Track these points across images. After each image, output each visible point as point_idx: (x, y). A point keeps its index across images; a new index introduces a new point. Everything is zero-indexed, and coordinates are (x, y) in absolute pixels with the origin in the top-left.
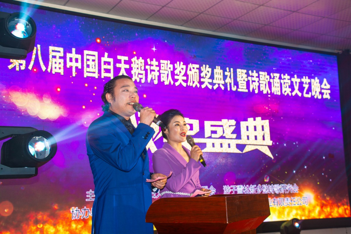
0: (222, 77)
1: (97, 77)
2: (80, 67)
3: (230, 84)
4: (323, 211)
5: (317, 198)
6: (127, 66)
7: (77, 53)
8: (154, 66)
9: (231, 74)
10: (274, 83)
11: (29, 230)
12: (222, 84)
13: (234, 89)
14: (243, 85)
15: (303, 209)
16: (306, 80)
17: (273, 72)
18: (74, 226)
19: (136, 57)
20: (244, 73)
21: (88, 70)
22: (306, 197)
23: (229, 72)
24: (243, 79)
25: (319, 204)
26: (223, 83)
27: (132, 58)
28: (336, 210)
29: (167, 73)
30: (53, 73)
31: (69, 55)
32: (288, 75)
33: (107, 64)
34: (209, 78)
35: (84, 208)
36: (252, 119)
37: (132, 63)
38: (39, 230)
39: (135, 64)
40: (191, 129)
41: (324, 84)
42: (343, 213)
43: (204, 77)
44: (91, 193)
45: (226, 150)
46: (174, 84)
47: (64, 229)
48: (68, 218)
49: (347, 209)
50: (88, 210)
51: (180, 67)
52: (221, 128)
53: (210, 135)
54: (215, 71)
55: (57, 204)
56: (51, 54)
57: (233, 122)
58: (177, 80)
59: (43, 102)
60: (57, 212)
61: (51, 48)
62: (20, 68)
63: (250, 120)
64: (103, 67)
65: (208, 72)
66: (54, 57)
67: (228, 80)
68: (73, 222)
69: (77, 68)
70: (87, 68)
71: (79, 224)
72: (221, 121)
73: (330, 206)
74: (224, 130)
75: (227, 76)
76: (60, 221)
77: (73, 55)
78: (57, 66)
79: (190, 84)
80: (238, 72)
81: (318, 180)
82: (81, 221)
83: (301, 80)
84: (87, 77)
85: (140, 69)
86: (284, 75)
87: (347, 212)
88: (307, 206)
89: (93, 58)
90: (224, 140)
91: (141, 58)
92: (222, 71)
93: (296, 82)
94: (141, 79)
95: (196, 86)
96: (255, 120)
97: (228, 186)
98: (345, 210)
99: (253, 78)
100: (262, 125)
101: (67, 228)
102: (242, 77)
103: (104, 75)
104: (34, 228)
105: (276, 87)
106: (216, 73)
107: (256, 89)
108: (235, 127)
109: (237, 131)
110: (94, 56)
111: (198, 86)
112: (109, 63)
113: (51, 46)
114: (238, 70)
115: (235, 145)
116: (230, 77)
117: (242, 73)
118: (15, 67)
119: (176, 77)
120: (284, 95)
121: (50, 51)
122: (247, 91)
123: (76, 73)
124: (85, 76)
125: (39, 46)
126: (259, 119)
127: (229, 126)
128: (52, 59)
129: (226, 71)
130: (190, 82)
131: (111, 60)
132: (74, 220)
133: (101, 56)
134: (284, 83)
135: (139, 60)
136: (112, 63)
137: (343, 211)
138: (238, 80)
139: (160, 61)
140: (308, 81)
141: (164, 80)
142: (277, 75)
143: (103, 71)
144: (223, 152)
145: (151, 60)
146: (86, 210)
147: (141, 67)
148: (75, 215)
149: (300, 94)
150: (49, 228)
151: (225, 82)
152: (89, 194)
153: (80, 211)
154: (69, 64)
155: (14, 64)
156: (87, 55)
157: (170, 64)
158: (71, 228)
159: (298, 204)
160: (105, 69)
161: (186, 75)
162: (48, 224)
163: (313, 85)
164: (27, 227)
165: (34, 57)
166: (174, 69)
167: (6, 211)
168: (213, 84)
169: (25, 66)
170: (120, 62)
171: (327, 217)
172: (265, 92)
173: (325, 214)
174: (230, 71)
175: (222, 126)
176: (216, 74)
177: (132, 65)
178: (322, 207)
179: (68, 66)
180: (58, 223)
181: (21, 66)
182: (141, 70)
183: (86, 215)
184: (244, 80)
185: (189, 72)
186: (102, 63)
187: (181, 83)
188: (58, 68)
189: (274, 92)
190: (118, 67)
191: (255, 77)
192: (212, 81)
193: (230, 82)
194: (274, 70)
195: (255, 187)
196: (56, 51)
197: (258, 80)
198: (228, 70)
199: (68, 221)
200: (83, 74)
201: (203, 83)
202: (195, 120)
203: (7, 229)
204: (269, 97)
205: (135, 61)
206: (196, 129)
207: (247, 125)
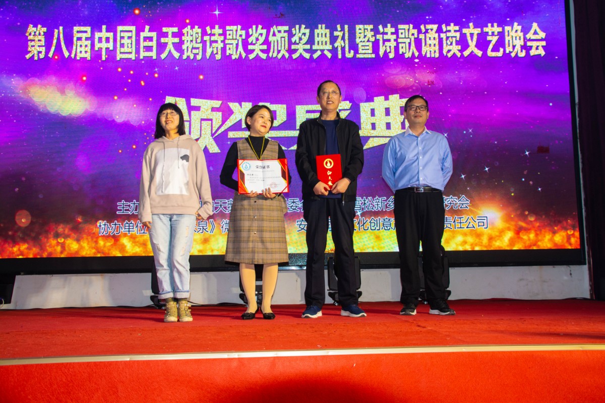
0: (328, 39)
1: (134, 58)
2: (111, 48)
3: (343, 49)
4: (519, 238)
5: (508, 219)
6: (177, 40)
7: (108, 31)
8: (217, 36)
9: (344, 34)
10: (428, 39)
11: (48, 244)
12: (329, 50)
13: (350, 55)
14: (363, 48)
15: (479, 235)
16: (493, 29)
17: (426, 23)
18: (101, 243)
19: (189, 27)
20: (369, 30)
21: (123, 50)
22: (487, 217)
23: (340, 31)
24: (366, 39)
25: (512, 227)
26: (330, 47)
27: (184, 28)
28: (548, 237)
29: (237, 43)
30: (78, 58)
31: (98, 35)
32: (455, 25)
34: (306, 44)
35: (114, 222)
36: (383, 98)
37: (183, 35)
38: (60, 244)
39: (187, 36)
41: (532, 31)
42: (563, 241)
43: (297, 42)
44: (123, 204)
46: (247, 57)
47: (89, 246)
48: (94, 233)
49: (573, 235)
50: (120, 225)
51: (257, 33)
54: (316, 31)
55: (81, 217)
56: (76, 35)
57: (346, 104)
58: (252, 51)
59: (66, 95)
60: (80, 226)
61: (76, 29)
62: (39, 56)
63: (379, 99)
64: (143, 44)
65: (304, 34)
66: (79, 39)
67: (339, 44)
68: (100, 238)
69: (107, 49)
70: (121, 49)
71: (108, 242)
73: (536, 231)
75: (337, 37)
76: (85, 236)
77: (104, 34)
78: (83, 49)
79: (273, 54)
80: (358, 31)
81: (512, 190)
82: (111, 238)
83: (482, 30)
84: (120, 59)
85: (194, 41)
86: (448, 25)
87: (573, 240)
88: (487, 231)
89: (129, 34)
91: (196, 27)
92: (328, 31)
93: (472, 35)
94: (195, 55)
95: (283, 56)
96: (387, 99)
98: (569, 237)
99: (384, 36)
101: (93, 245)
102: (365, 36)
103: (143, 54)
104: (54, 242)
105: (430, 45)
106: (318, 34)
107: (390, 52)
108: (349, 112)
110: (131, 31)
111: (287, 55)
112: (151, 39)
113: (75, 26)
114: (358, 27)
116: (343, 38)
117: (366, 30)
118: (33, 56)
119: (250, 47)
120: (447, 56)
121: (75, 32)
122: (373, 56)
123: (107, 56)
124: (118, 59)
125: (61, 28)
126: (394, 97)
128: (77, 42)
129: (337, 30)
130: (274, 52)
131: (154, 35)
132: (102, 236)
133: (140, 30)
134: (447, 38)
135: (193, 29)
136: (155, 39)
137: (563, 239)
138: (358, 41)
139: (225, 28)
140: (497, 29)
141: (231, 53)
142: (435, 27)
143: (142, 49)
145: (213, 28)
147: (196, 39)
148: (103, 231)
149: (479, 53)
150: (72, 243)
152: (121, 206)
153: (109, 226)
154: (97, 46)
155: (32, 53)
156: (121, 31)
157: (242, 29)
158: (98, 245)
159: (467, 227)
160: (144, 47)
161: (267, 42)
162: (70, 238)
163: (508, 36)
164: (46, 240)
165: (55, 41)
166: (248, 36)
167: (23, 221)
168: (311, 51)
169: (44, 53)
170: (165, 35)
171: (527, 248)
172: (408, 55)
173: (525, 243)
174: (343, 29)
176: (318, 36)
177: (183, 37)
178: (518, 232)
179: (96, 49)
180: (83, 238)
181: (40, 54)
182: (196, 42)
183: (117, 231)
184: (368, 41)
185: (271, 38)
186: (142, 40)
187: (258, 54)
188: (83, 52)
189: (426, 53)
190: (164, 43)
191: (389, 33)
192: (311, 47)
193: (343, 45)
194: (428, 19)
195: (383, 201)
196: (81, 32)
197: (395, 38)
198: (339, 29)
199: (95, 237)
200: (116, 57)
201: (295, 51)
202: (280, 106)
203: (24, 240)
204: (417, 63)
205: (188, 32)
206: (282, 118)
207: (373, 108)
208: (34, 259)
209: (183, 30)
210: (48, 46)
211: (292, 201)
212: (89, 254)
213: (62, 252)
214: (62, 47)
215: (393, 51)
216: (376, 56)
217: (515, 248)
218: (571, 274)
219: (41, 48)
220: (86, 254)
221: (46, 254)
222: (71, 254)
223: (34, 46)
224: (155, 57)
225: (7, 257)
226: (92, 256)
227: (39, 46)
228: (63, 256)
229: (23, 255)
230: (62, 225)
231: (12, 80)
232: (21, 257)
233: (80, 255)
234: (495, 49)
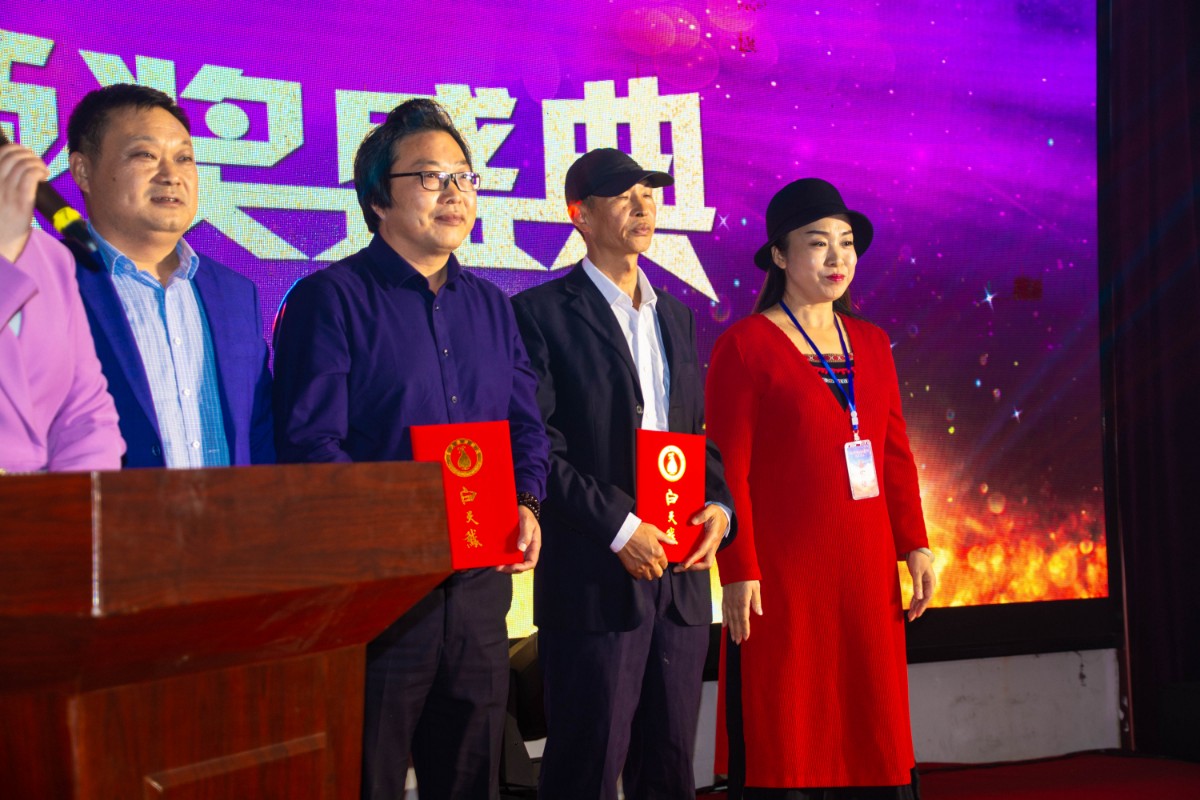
4: (966, 568)
5: (939, 508)
25: (950, 536)
28: (1035, 563)
36: (609, 85)
40: (258, 130)
42: (1068, 578)
49: (1093, 556)
57: (499, 102)
63: (599, 90)
72: (433, 92)
73: (1006, 546)
81: (950, 415)
87: (1092, 572)
96: (622, 91)
98: (1082, 563)
100: (665, 119)
108: (508, 128)
109: (522, 153)
115: (510, 228)
126: (644, 87)
127: (477, 120)
137: (1068, 571)
171: (986, 602)
173: (979, 585)
178: (962, 552)
202: (279, 84)
206: (287, 133)
207: (580, 121)
217: (957, 603)
218: (1082, 676)
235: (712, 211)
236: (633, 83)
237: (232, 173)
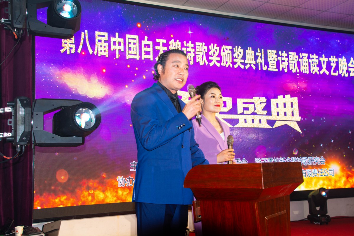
0: (253, 57)
1: (138, 59)
2: (122, 50)
3: (261, 64)
4: (348, 181)
5: (343, 170)
6: (165, 49)
7: (120, 37)
8: (190, 48)
9: (261, 55)
10: (303, 62)
11: (82, 195)
12: (254, 64)
13: (265, 68)
14: (273, 64)
15: (330, 180)
16: (333, 59)
17: (303, 52)
18: (120, 192)
19: (173, 40)
20: (274, 54)
21: (130, 52)
22: (333, 169)
23: (260, 53)
24: (273, 59)
25: (345, 175)
26: (254, 62)
27: (170, 41)
29: (202, 54)
30: (99, 55)
31: (113, 39)
32: (316, 55)
33: (147, 47)
34: (241, 59)
35: (128, 177)
36: (282, 96)
37: (170, 45)
38: (91, 195)
39: (172, 46)
40: (225, 106)
41: (351, 62)
43: (237, 57)
45: (257, 125)
46: (209, 64)
47: (111, 195)
48: (115, 186)
50: (132, 179)
51: (214, 48)
52: (253, 105)
53: (242, 112)
54: (247, 51)
55: (105, 173)
56: (97, 38)
57: (264, 99)
58: (211, 61)
59: (91, 82)
60: (105, 180)
61: (97, 33)
62: (70, 52)
63: (280, 97)
64: (144, 49)
65: (240, 52)
66: (100, 41)
67: (259, 60)
68: (119, 189)
69: (120, 50)
70: (129, 51)
71: (125, 191)
72: (253, 98)
74: (256, 106)
75: (258, 56)
76: (108, 188)
77: (117, 39)
78: (103, 49)
79: (223, 64)
80: (269, 54)
81: (344, 153)
82: (127, 189)
83: (328, 59)
84: (129, 58)
86: (313, 55)
88: (333, 177)
89: (134, 41)
90: (255, 116)
91: (178, 41)
92: (253, 52)
93: (324, 62)
95: (229, 66)
96: (284, 97)
97: (259, 158)
99: (282, 58)
100: (292, 102)
101: (115, 194)
102: (272, 57)
103: (144, 57)
104: (86, 193)
105: (304, 66)
106: (248, 53)
107: (285, 68)
108: (265, 104)
109: (268, 108)
110: (135, 39)
111: (231, 66)
112: (149, 46)
113: (97, 31)
114: (269, 51)
115: (266, 121)
116: (261, 57)
117: (273, 53)
118: (66, 51)
119: (210, 58)
120: (312, 73)
121: (96, 36)
122: (277, 70)
123: (119, 56)
124: (127, 58)
125: (86, 31)
126: (288, 96)
127: (259, 103)
128: (98, 43)
129: (258, 52)
130: (224, 62)
131: (151, 43)
132: (120, 187)
133: (141, 39)
134: (313, 62)
135: (176, 42)
136: (151, 46)
138: (269, 60)
139: (195, 44)
140: (335, 60)
141: (199, 61)
142: (306, 55)
143: (143, 53)
144: (254, 127)
145: (187, 42)
146: (130, 179)
148: (121, 184)
149: (327, 73)
150: (99, 193)
151: (256, 62)
152: (133, 165)
153: (125, 180)
154: (113, 47)
155: (65, 48)
156: (129, 38)
157: (205, 45)
158: (118, 194)
159: (325, 175)
160: (145, 51)
161: (219, 56)
162: (98, 190)
163: (340, 64)
164: (80, 192)
165: (82, 41)
166: (209, 50)
167: (62, 178)
168: (244, 64)
169: (75, 50)
170: (158, 44)
171: (352, 187)
172: (294, 71)
173: (351, 184)
174: (261, 52)
175: (253, 103)
176: (248, 55)
177: (169, 47)
178: (347, 178)
179: (112, 49)
180: (107, 189)
181: (71, 50)
183: (131, 183)
184: (274, 60)
185: (222, 53)
186: (143, 46)
187: (215, 63)
188: (103, 51)
189: (303, 71)
190: (157, 50)
191: (285, 57)
192: (244, 61)
193: (261, 62)
194: (303, 50)
195: (284, 160)
196: (101, 36)
197: (288, 60)
198: (259, 51)
199: (115, 188)
200: (126, 56)
201: (236, 63)
202: (228, 98)
203: (64, 193)
204: (298, 76)
205: (172, 44)
206: (230, 106)
207: (277, 102)
208: (72, 207)
209: (169, 42)
210: (77, 44)
211: (237, 160)
212: (112, 201)
213: (92, 201)
214: (88, 46)
215: (286, 67)
216: (278, 70)
217: (347, 187)
219: (72, 45)
220: (110, 201)
221: (81, 202)
222: (99, 202)
223: (66, 43)
224: (152, 59)
225: (50, 207)
226: (114, 202)
227: (70, 44)
228: (93, 204)
229: (63, 205)
230: (91, 180)
231: (51, 68)
232: (61, 206)
233: (105, 202)
234: (335, 71)
235: (300, 117)
236: (286, 96)
237: (221, 113)
